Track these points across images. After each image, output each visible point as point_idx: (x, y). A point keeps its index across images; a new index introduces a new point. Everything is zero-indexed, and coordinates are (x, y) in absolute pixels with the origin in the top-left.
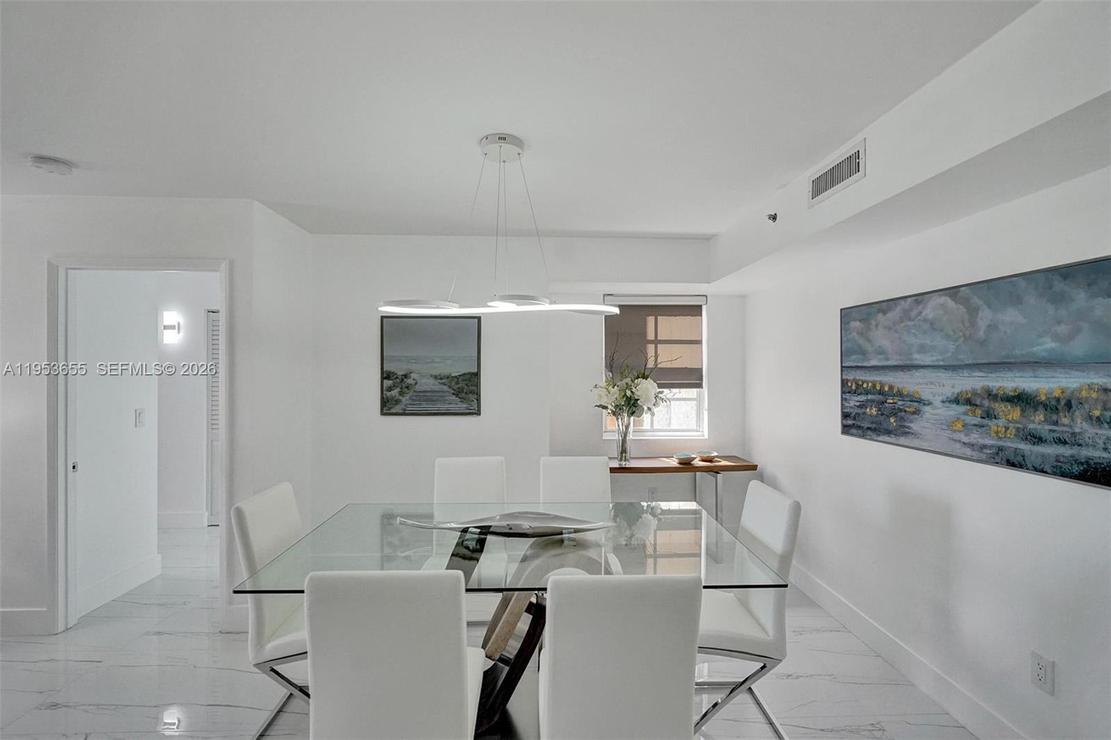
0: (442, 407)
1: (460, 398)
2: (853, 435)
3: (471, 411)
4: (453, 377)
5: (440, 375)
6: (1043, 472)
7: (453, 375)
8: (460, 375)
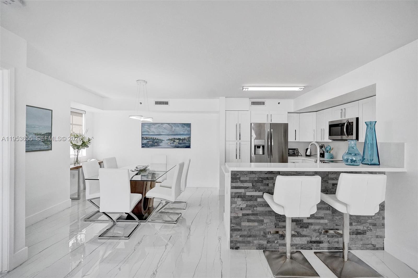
0: (38, 147)
1: (45, 143)
2: (145, 148)
3: (49, 149)
4: (42, 134)
5: (37, 133)
6: (181, 148)
7: (42, 133)
8: (45, 134)
